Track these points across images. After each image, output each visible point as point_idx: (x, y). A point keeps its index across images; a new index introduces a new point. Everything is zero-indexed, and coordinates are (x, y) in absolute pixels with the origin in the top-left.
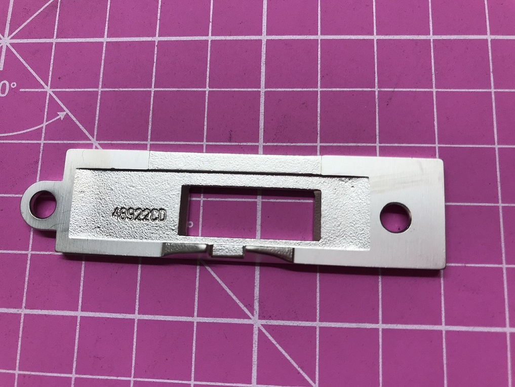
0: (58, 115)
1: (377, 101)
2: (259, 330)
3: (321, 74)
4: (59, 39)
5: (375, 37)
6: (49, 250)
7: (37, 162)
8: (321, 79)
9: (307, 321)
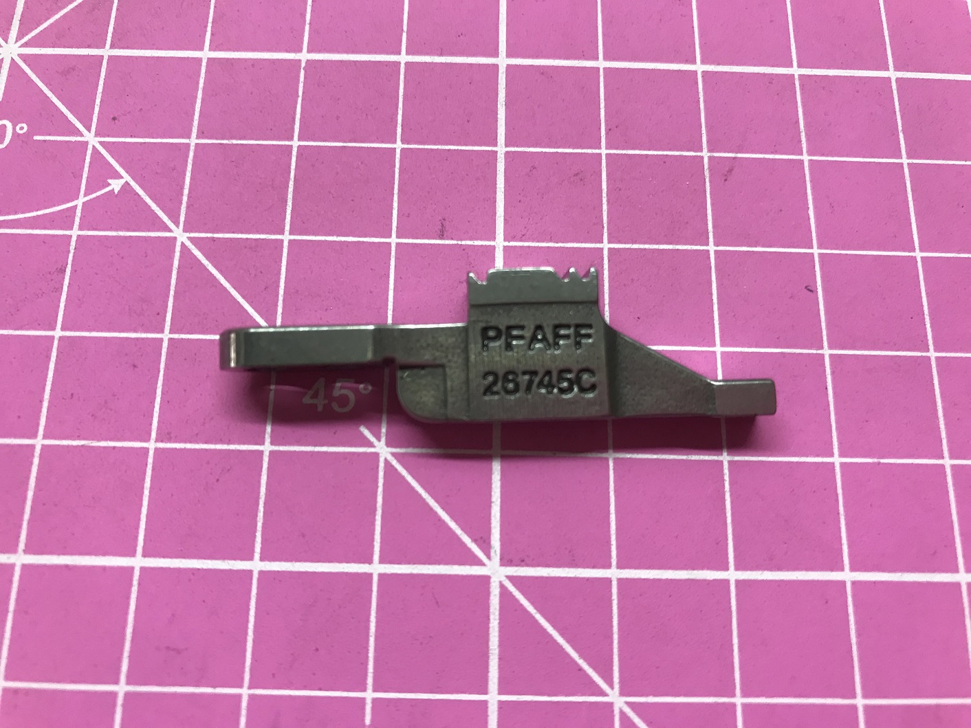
0: (109, 185)
1: (707, 173)
2: (502, 586)
3: (607, 124)
4: (116, 50)
5: (699, 68)
6: (79, 438)
7: (63, 271)
8: (607, 134)
9: (594, 567)
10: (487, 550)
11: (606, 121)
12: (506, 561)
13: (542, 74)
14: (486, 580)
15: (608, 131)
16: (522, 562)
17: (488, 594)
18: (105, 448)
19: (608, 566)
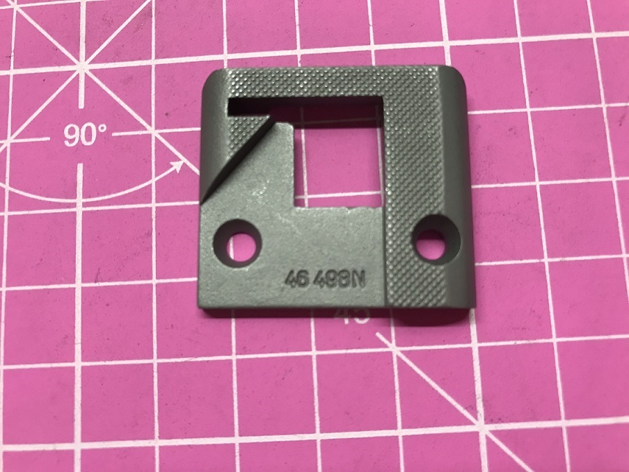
0: (172, 166)
1: (606, 120)
2: (487, 438)
3: (529, 89)
4: (160, 60)
5: (594, 35)
6: (182, 356)
7: (150, 234)
8: (530, 96)
9: (550, 420)
10: (475, 414)
11: (528, 86)
12: (489, 420)
13: (477, 51)
14: (476, 434)
15: (531, 93)
16: (500, 421)
17: (478, 445)
18: (202, 362)
19: (559, 418)
